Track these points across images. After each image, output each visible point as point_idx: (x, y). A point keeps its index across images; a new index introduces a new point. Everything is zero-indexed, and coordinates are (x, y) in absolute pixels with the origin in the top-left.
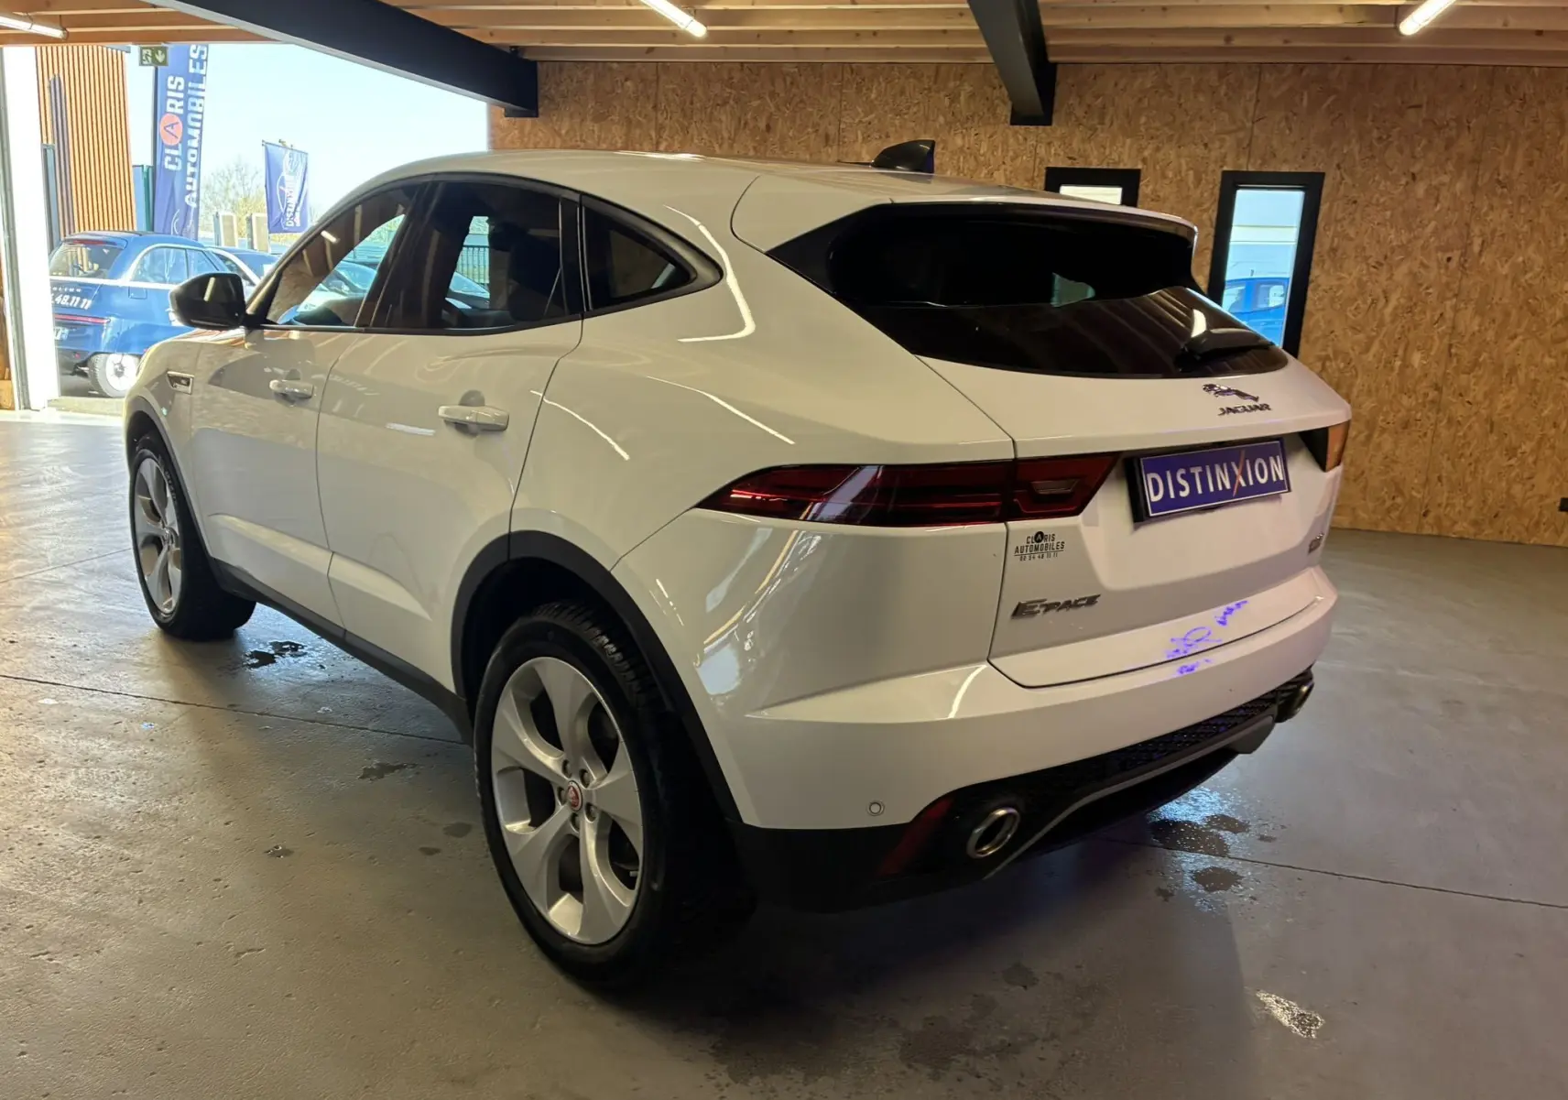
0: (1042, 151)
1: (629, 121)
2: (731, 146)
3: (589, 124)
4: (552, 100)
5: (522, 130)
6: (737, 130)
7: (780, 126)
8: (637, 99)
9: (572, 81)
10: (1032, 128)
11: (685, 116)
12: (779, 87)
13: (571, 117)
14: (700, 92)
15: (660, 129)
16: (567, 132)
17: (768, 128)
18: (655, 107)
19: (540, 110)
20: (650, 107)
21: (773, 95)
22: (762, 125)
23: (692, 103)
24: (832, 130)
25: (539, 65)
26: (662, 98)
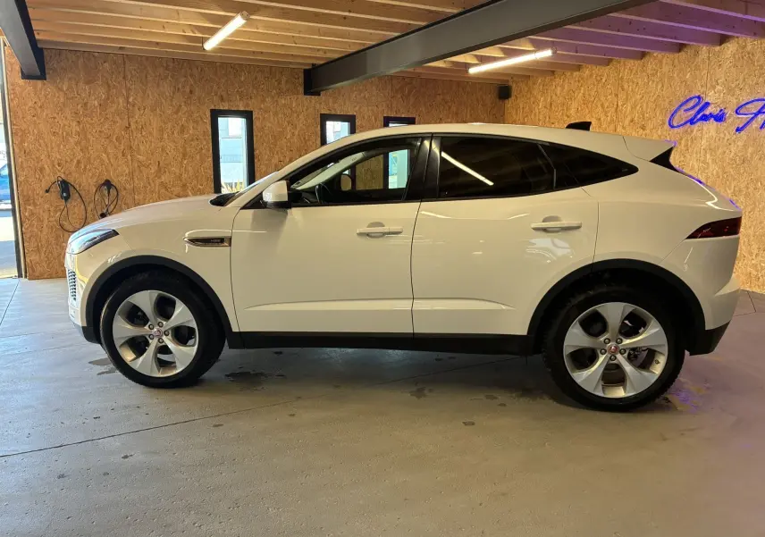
0: (318, 106)
1: (109, 86)
2: (171, 101)
3: (81, 84)
4: (55, 70)
5: (35, 88)
6: (174, 93)
7: (197, 92)
8: (113, 72)
9: (68, 61)
10: (313, 97)
11: (143, 84)
12: (195, 71)
13: (70, 79)
14: (150, 72)
15: (128, 90)
16: (67, 90)
17: (191, 92)
18: (124, 78)
19: (47, 76)
20: (121, 78)
21: (191, 75)
22: (188, 90)
23: (146, 77)
24: (224, 94)
25: (45, 51)
26: (128, 73)
